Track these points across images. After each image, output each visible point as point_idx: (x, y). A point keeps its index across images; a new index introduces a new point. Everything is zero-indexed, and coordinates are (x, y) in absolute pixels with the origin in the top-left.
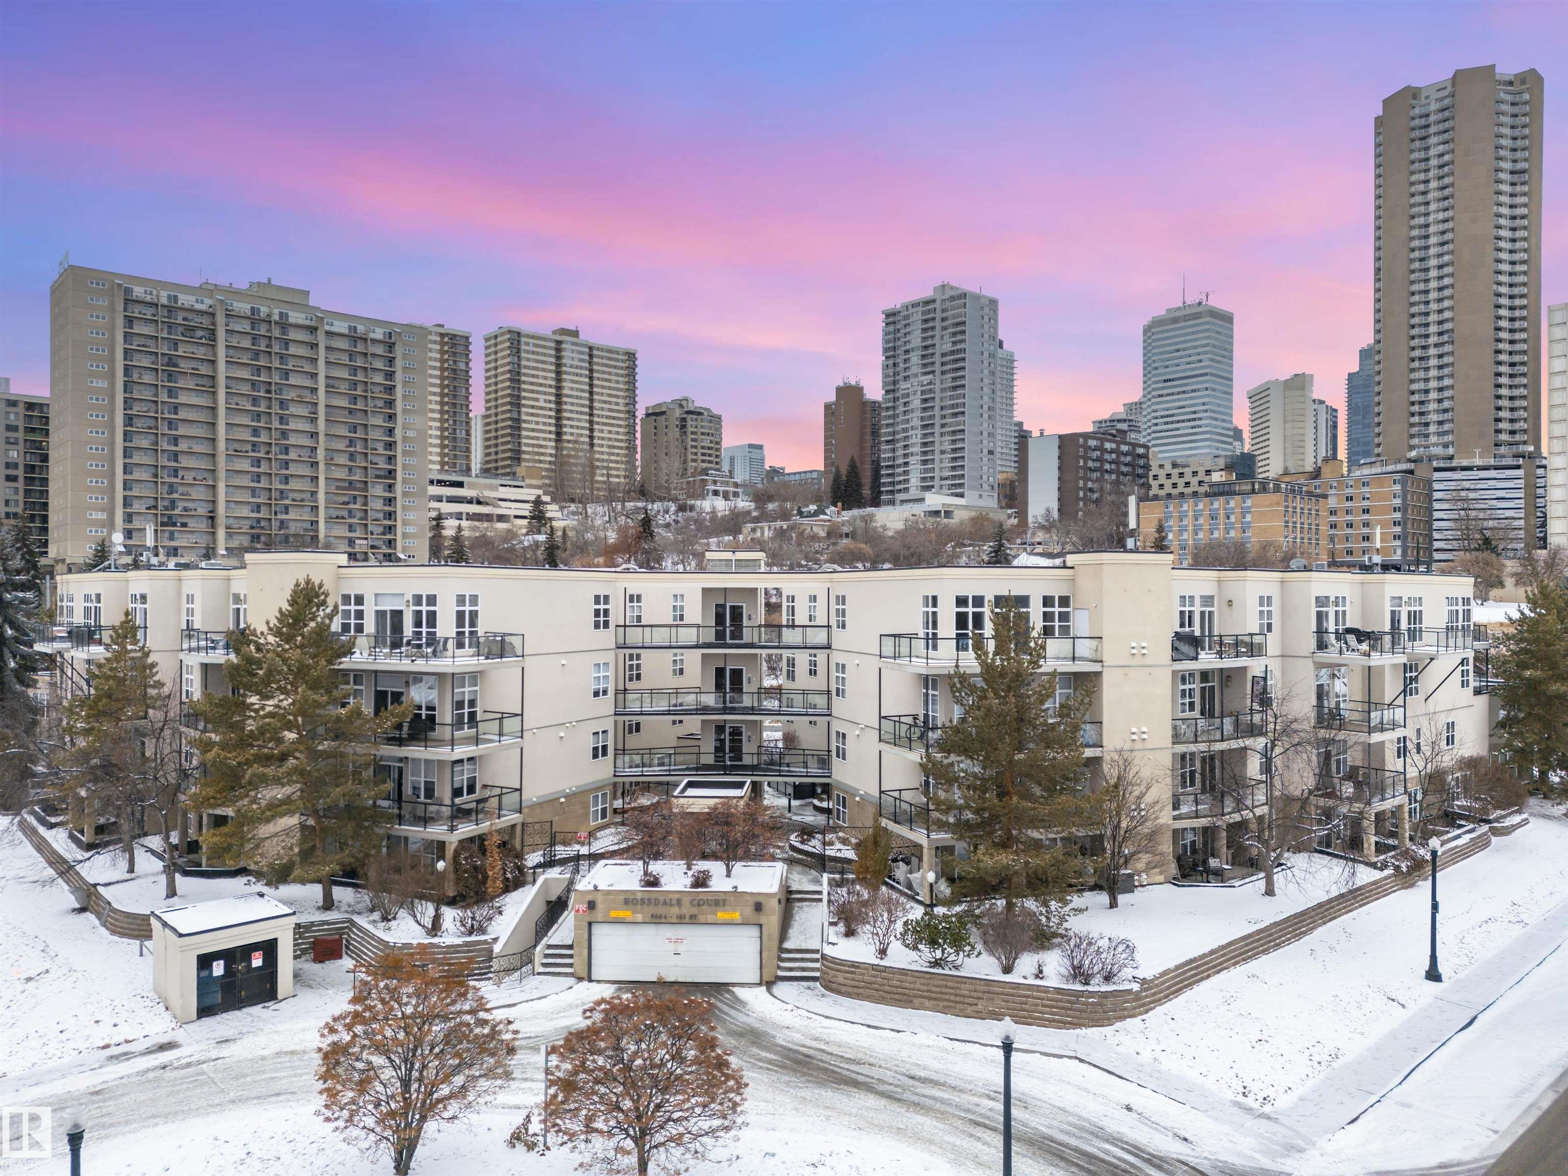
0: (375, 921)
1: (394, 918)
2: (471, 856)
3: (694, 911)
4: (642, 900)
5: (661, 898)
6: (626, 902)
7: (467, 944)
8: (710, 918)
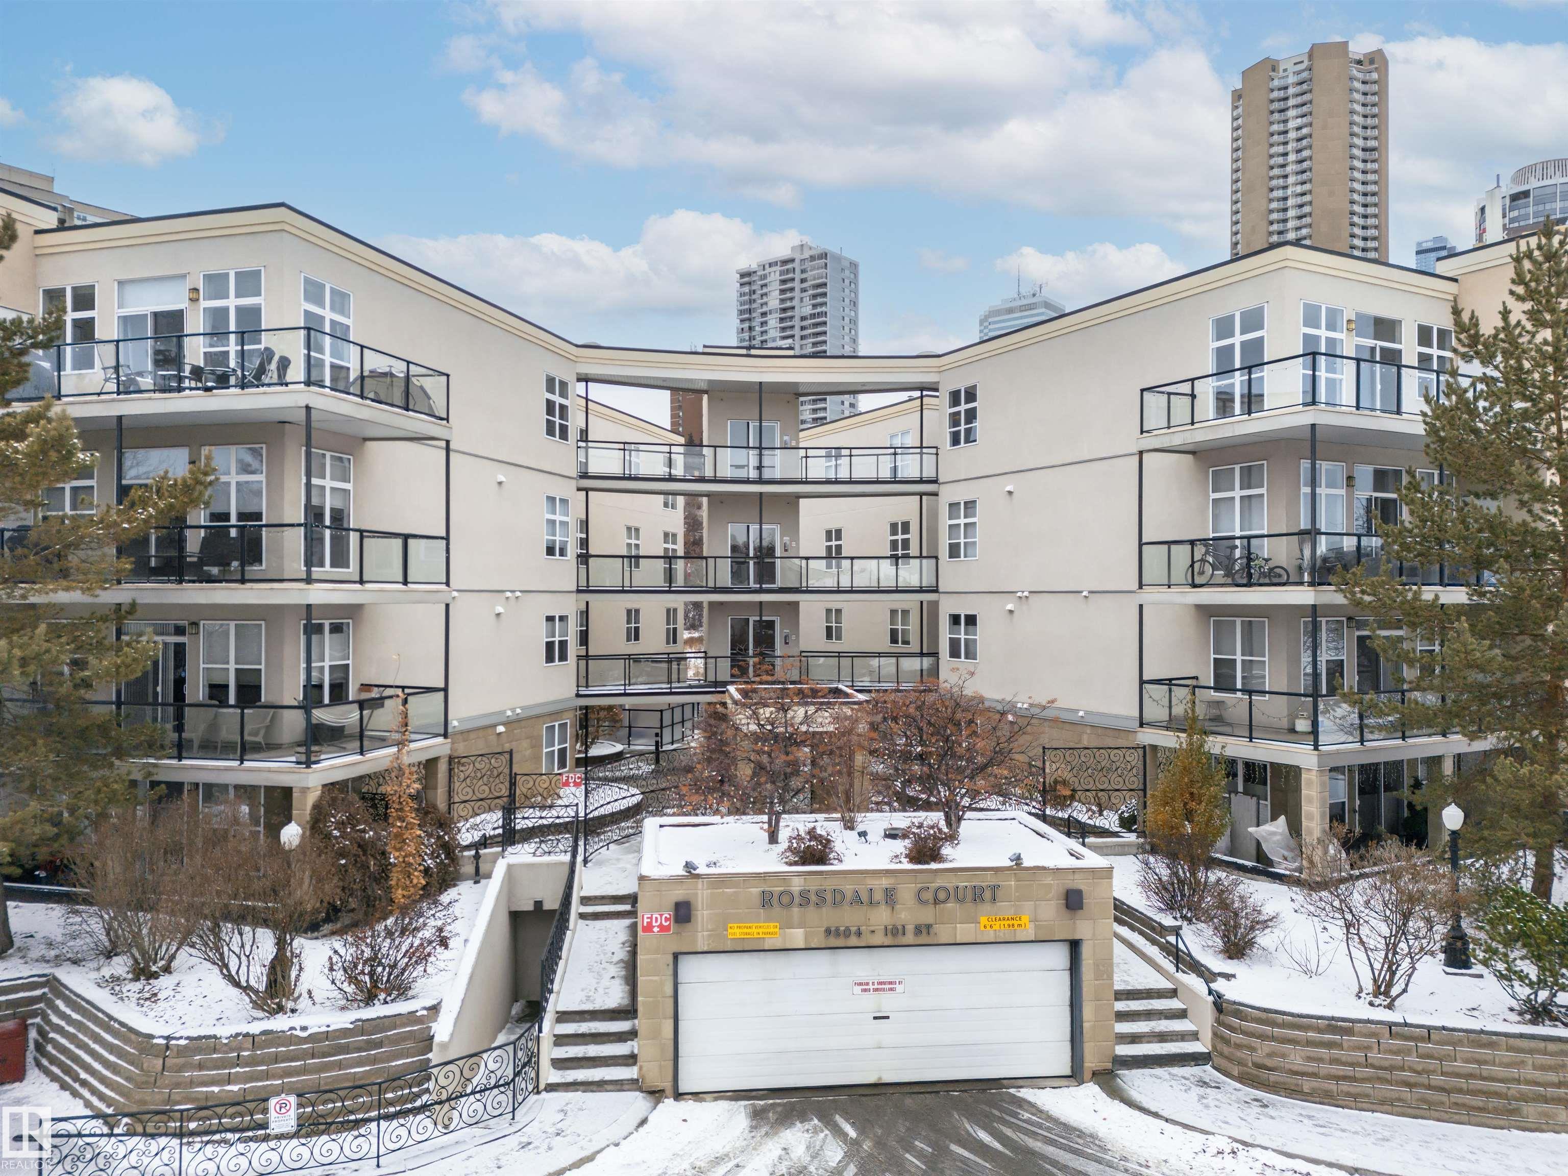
0: (116, 980)
1: (167, 970)
2: (352, 820)
3: (926, 915)
4: (804, 896)
5: (848, 888)
6: (766, 900)
7: (362, 1027)
8: (964, 931)
